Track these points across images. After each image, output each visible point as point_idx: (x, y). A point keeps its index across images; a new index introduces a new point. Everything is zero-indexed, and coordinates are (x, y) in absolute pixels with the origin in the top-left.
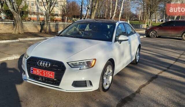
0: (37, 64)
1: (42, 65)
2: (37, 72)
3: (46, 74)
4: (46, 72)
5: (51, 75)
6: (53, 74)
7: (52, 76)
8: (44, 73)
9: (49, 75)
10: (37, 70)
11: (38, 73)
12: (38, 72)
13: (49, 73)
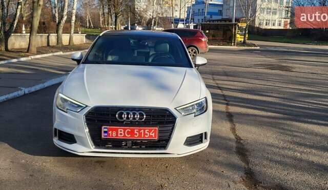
0: (116, 119)
1: (128, 118)
2: (119, 132)
3: (140, 134)
4: (141, 130)
5: (151, 133)
6: (155, 132)
7: (153, 134)
8: (136, 132)
9: (147, 134)
10: (119, 130)
11: (121, 134)
12: (122, 132)
13: (146, 131)
